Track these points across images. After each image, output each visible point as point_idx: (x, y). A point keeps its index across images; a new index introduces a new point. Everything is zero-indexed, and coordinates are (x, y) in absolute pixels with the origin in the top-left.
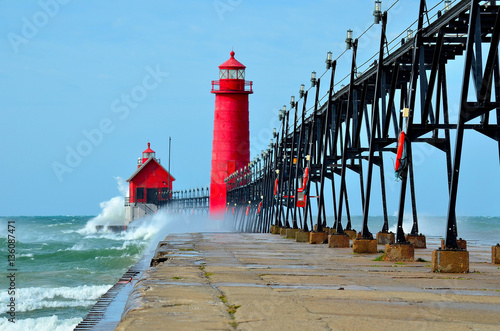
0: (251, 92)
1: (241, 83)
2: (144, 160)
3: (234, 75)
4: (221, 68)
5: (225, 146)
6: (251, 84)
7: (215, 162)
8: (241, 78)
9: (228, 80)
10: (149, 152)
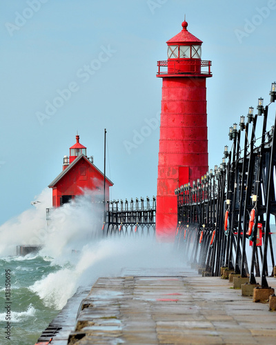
0: (210, 75)
1: (196, 63)
2: (72, 158)
3: (186, 52)
4: (170, 43)
5: (175, 147)
6: (209, 64)
7: (162, 169)
8: (195, 57)
9: (178, 60)
10: (78, 148)
